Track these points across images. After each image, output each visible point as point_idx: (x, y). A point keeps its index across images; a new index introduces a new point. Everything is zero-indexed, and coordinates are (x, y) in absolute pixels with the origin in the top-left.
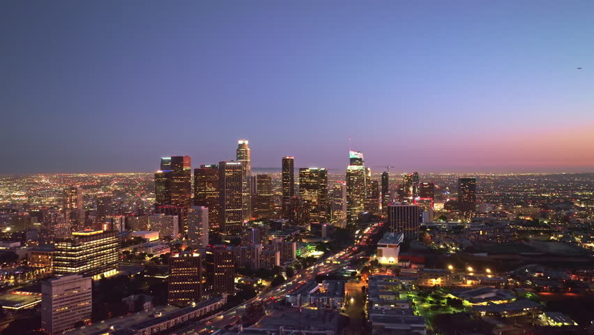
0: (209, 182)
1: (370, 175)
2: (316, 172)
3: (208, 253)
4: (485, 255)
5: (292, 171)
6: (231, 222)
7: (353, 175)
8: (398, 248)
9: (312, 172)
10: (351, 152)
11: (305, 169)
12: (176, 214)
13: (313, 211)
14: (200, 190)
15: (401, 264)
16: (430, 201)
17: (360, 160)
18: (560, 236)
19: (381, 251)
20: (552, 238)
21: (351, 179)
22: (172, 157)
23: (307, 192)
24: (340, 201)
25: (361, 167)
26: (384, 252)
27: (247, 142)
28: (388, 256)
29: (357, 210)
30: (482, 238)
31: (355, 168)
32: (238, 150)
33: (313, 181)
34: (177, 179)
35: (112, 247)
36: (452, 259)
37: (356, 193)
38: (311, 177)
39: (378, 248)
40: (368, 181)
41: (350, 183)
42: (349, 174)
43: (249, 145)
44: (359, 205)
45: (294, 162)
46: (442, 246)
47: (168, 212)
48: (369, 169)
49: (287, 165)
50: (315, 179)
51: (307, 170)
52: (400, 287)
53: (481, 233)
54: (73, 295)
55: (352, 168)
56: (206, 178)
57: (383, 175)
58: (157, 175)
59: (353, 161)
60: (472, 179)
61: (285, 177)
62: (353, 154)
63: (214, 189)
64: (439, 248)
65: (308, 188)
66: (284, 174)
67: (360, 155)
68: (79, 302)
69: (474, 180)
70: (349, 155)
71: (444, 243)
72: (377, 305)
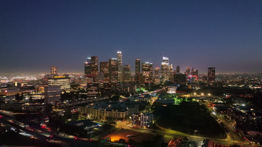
0: (106, 67)
1: (172, 67)
2: (148, 64)
5: (139, 65)
6: (114, 81)
7: (164, 66)
8: (176, 88)
9: (146, 64)
11: (144, 63)
12: (92, 78)
14: (102, 70)
16: (196, 77)
17: (167, 60)
18: (243, 85)
19: (169, 89)
20: (240, 86)
21: (163, 68)
23: (144, 72)
24: (157, 75)
25: (168, 64)
27: (121, 52)
28: (172, 91)
29: (165, 80)
30: (211, 86)
31: (165, 63)
32: (117, 55)
33: (147, 68)
34: (93, 65)
35: (68, 83)
36: (196, 91)
37: (165, 74)
38: (146, 66)
40: (171, 70)
41: (162, 69)
42: (162, 66)
43: (122, 54)
44: (166, 78)
45: (140, 61)
47: (90, 77)
48: (171, 65)
49: (138, 63)
50: (148, 67)
53: (211, 84)
54: (55, 92)
55: (163, 63)
56: (104, 65)
57: (177, 67)
58: (85, 64)
59: (164, 61)
60: (213, 68)
61: (136, 67)
62: (164, 58)
63: (107, 70)
64: (192, 88)
65: (145, 71)
66: (136, 66)
67: (167, 59)
68: (57, 95)
69: (214, 68)
70: (163, 59)
71: (194, 87)
72: (160, 99)
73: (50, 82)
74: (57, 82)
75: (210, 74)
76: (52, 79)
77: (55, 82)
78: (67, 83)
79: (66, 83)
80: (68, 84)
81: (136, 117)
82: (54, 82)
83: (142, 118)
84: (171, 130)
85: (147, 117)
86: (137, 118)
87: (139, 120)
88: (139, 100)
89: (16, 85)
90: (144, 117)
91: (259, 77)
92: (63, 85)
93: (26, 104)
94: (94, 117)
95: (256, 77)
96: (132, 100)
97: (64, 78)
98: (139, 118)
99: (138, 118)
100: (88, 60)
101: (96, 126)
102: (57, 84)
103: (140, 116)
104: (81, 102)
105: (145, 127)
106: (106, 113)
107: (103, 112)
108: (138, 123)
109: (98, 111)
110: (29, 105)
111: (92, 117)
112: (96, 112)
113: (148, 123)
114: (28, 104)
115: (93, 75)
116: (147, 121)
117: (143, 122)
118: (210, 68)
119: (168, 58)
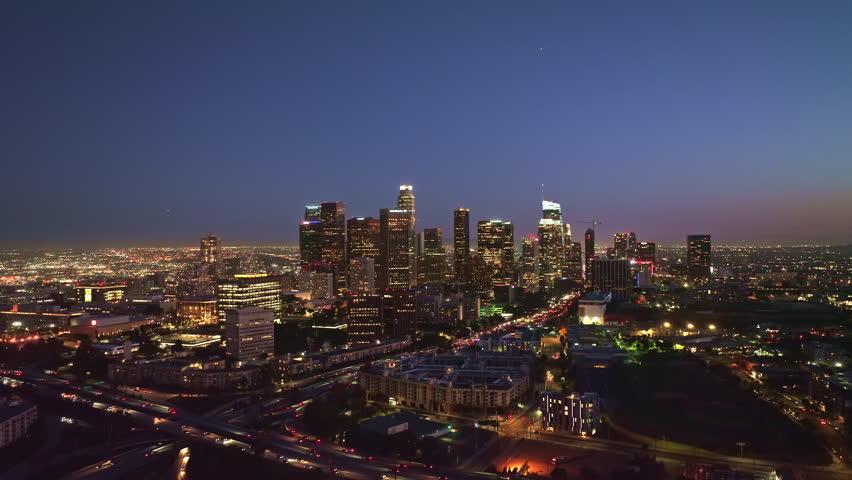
0: (366, 237)
1: (569, 233)
2: (499, 225)
3: (386, 296)
4: (710, 312)
5: (467, 227)
7: (547, 230)
8: (604, 306)
9: (493, 226)
10: (544, 202)
11: (485, 222)
12: (329, 272)
13: (496, 276)
14: (354, 247)
15: (607, 323)
16: (650, 265)
17: (556, 212)
18: (809, 295)
19: (583, 309)
20: (800, 298)
21: (545, 236)
22: (322, 205)
23: (487, 252)
24: (531, 261)
25: (558, 222)
26: (586, 311)
27: (410, 188)
28: (591, 316)
29: (552, 276)
30: (710, 298)
31: (550, 222)
32: (399, 198)
33: (494, 237)
34: (329, 231)
35: (276, 294)
36: (670, 317)
37: (552, 255)
38: (493, 232)
39: (580, 306)
40: (568, 241)
41: (543, 242)
42: (542, 230)
44: (556, 270)
45: (470, 215)
46: (658, 305)
47: (320, 269)
48: (568, 226)
49: (461, 220)
50: (499, 234)
51: (488, 224)
52: (604, 334)
53: (709, 292)
54: (257, 326)
55: (546, 222)
56: (362, 231)
57: (587, 234)
58: (303, 228)
59: (547, 214)
60: (706, 236)
61: (457, 234)
62: (547, 205)
63: (371, 245)
64: (655, 307)
65: (490, 247)
66: (456, 231)
67: (556, 206)
68: (263, 334)
69: (708, 237)
70: (542, 206)
71: (661, 303)
72: (577, 344)
73: (227, 292)
74: (247, 292)
75: (696, 255)
76: (232, 283)
77: (242, 292)
78: (273, 294)
79: (270, 294)
80: (276, 299)
81: (554, 404)
82: (238, 292)
83: (577, 408)
84: (670, 443)
85: (590, 405)
86: (557, 408)
87: (566, 413)
88: (508, 347)
89: (88, 298)
90: (582, 406)
91: (838, 261)
92: (263, 301)
93: (192, 366)
94: (413, 405)
95: (828, 258)
96: (486, 347)
97: (264, 277)
98: (566, 408)
99: (561, 407)
100: (308, 215)
101: (442, 432)
102: (248, 297)
103: (567, 402)
104: (342, 357)
105: (584, 433)
106: (454, 392)
107: (444, 391)
108: (561, 423)
109: (425, 388)
110: (201, 368)
111: (404, 403)
112: (421, 390)
113: (592, 423)
114: (197, 365)
115: (327, 262)
116: (591, 418)
117: (579, 420)
118: (691, 238)
119: (558, 205)
